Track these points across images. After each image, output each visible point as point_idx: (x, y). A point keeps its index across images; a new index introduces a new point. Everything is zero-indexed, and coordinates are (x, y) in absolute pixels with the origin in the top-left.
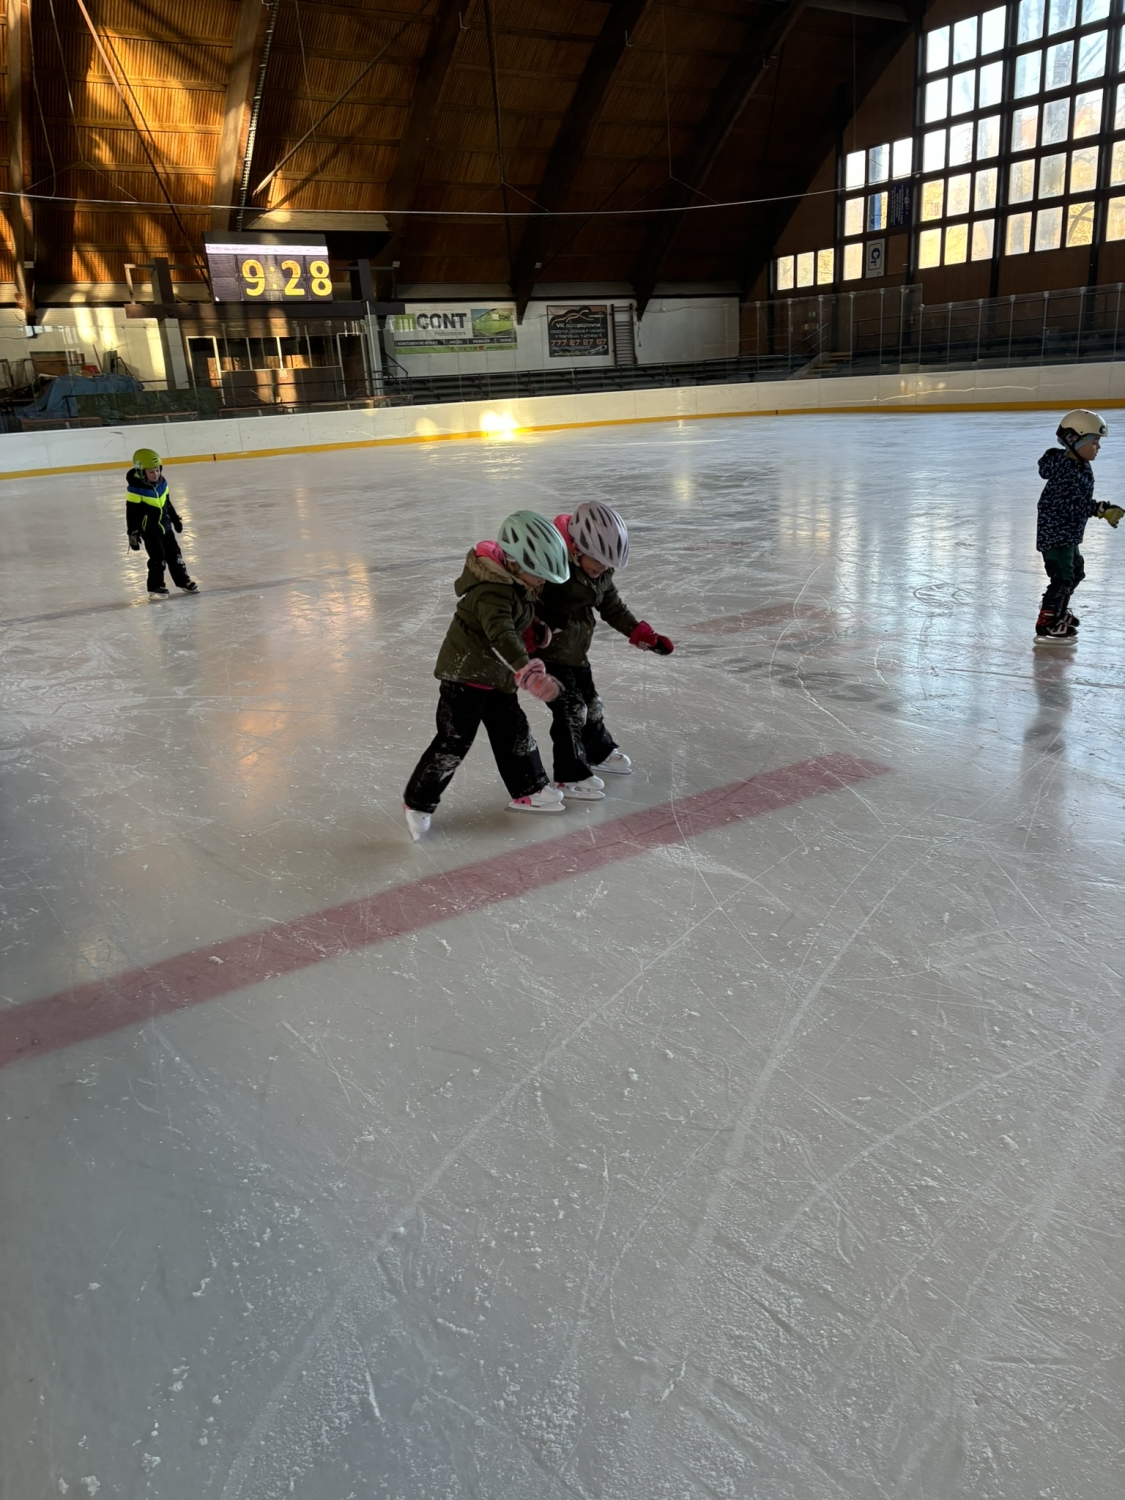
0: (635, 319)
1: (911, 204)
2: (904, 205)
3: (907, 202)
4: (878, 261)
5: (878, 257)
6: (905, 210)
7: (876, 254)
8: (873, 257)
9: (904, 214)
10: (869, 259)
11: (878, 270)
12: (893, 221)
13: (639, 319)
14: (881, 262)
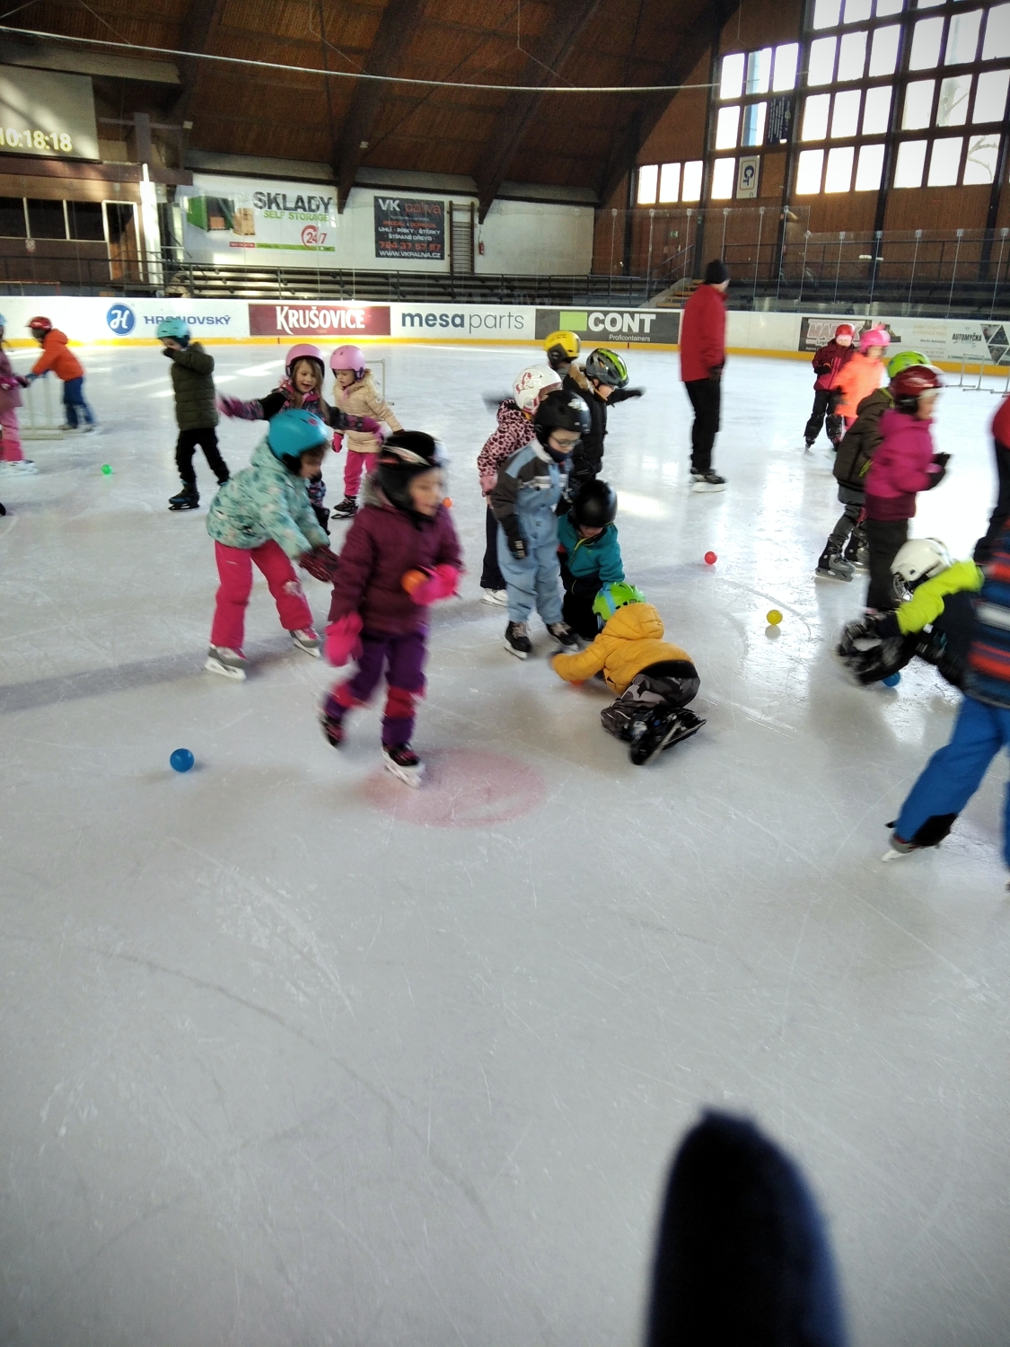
0: (476, 220)
1: (791, 120)
2: (784, 119)
3: (787, 117)
4: (751, 180)
5: (752, 176)
6: (784, 126)
7: (749, 173)
8: (746, 176)
9: (783, 130)
10: (741, 177)
11: (749, 191)
12: (770, 136)
13: (481, 222)
14: (754, 181)
